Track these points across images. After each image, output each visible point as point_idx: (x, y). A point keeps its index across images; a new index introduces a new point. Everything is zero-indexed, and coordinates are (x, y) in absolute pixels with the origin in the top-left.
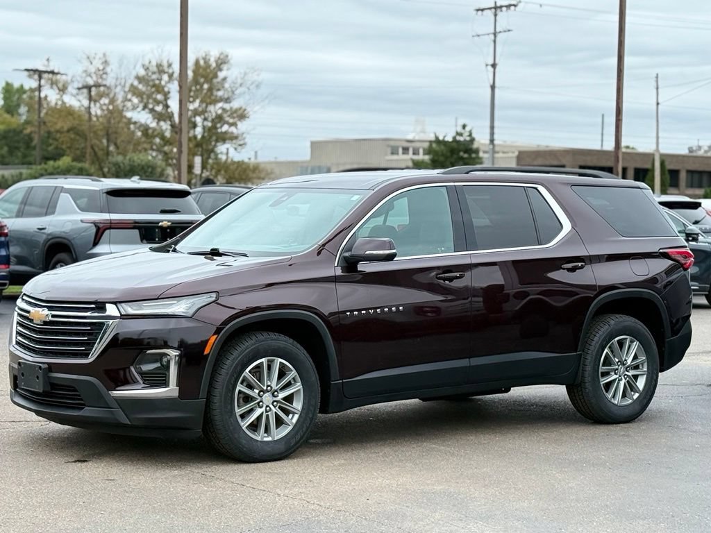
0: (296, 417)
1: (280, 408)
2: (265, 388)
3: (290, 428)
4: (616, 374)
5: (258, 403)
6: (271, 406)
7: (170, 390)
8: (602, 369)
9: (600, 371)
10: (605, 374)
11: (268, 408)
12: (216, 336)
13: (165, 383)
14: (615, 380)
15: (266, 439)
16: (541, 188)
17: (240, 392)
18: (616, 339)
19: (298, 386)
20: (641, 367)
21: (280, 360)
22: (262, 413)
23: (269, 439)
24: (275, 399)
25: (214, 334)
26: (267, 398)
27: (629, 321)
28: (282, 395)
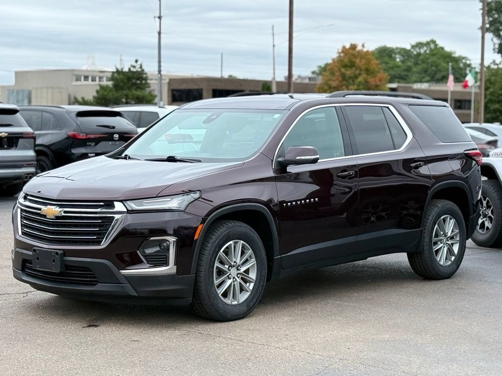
0: (252, 285)
1: (242, 279)
2: (233, 264)
3: (249, 294)
4: (441, 243)
5: (228, 276)
6: (236, 277)
7: (170, 268)
8: (434, 239)
9: (433, 241)
10: (436, 243)
11: (234, 279)
12: (202, 225)
13: (166, 263)
14: (441, 247)
15: (233, 303)
16: (391, 107)
17: (217, 268)
18: (442, 218)
19: (253, 261)
20: (455, 238)
21: (242, 242)
22: (231, 283)
23: (235, 303)
24: (239, 272)
25: (201, 224)
26: (233, 272)
27: (450, 204)
28: (243, 269)
